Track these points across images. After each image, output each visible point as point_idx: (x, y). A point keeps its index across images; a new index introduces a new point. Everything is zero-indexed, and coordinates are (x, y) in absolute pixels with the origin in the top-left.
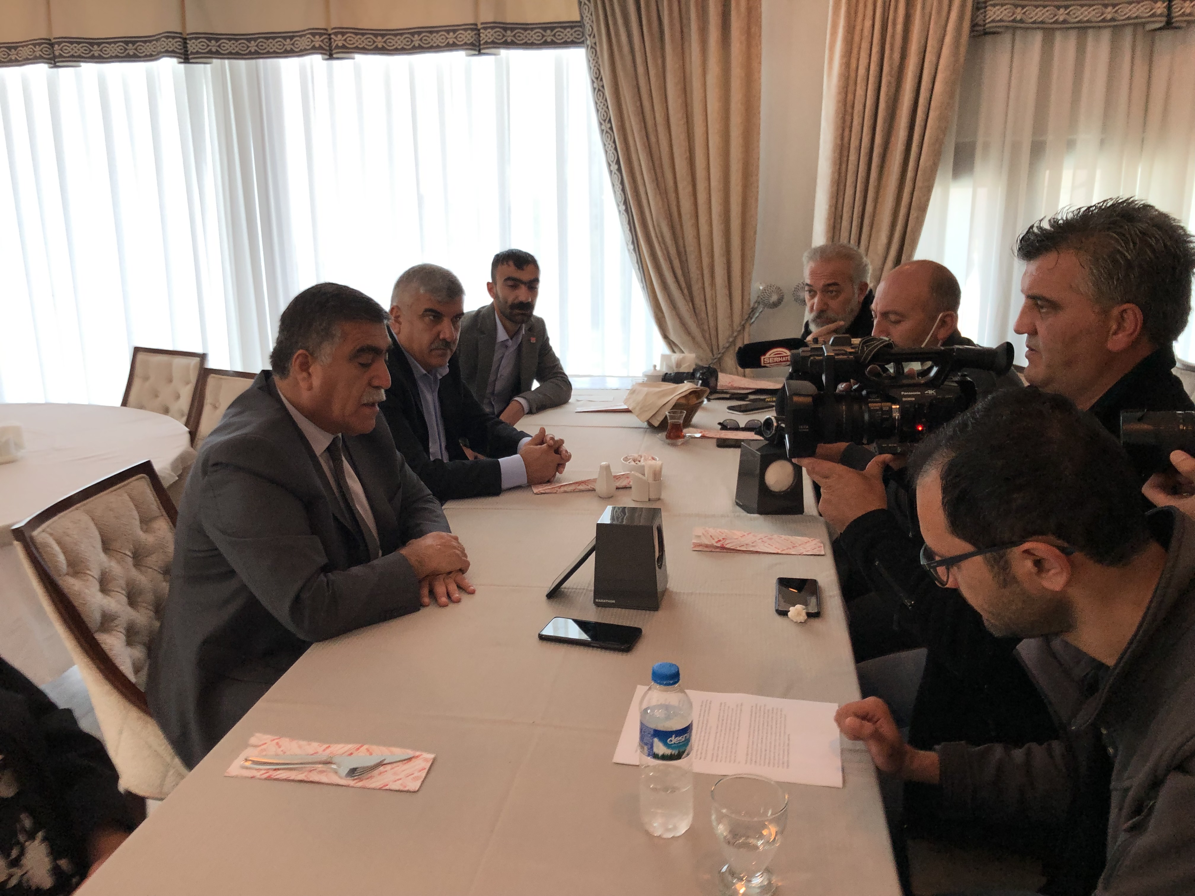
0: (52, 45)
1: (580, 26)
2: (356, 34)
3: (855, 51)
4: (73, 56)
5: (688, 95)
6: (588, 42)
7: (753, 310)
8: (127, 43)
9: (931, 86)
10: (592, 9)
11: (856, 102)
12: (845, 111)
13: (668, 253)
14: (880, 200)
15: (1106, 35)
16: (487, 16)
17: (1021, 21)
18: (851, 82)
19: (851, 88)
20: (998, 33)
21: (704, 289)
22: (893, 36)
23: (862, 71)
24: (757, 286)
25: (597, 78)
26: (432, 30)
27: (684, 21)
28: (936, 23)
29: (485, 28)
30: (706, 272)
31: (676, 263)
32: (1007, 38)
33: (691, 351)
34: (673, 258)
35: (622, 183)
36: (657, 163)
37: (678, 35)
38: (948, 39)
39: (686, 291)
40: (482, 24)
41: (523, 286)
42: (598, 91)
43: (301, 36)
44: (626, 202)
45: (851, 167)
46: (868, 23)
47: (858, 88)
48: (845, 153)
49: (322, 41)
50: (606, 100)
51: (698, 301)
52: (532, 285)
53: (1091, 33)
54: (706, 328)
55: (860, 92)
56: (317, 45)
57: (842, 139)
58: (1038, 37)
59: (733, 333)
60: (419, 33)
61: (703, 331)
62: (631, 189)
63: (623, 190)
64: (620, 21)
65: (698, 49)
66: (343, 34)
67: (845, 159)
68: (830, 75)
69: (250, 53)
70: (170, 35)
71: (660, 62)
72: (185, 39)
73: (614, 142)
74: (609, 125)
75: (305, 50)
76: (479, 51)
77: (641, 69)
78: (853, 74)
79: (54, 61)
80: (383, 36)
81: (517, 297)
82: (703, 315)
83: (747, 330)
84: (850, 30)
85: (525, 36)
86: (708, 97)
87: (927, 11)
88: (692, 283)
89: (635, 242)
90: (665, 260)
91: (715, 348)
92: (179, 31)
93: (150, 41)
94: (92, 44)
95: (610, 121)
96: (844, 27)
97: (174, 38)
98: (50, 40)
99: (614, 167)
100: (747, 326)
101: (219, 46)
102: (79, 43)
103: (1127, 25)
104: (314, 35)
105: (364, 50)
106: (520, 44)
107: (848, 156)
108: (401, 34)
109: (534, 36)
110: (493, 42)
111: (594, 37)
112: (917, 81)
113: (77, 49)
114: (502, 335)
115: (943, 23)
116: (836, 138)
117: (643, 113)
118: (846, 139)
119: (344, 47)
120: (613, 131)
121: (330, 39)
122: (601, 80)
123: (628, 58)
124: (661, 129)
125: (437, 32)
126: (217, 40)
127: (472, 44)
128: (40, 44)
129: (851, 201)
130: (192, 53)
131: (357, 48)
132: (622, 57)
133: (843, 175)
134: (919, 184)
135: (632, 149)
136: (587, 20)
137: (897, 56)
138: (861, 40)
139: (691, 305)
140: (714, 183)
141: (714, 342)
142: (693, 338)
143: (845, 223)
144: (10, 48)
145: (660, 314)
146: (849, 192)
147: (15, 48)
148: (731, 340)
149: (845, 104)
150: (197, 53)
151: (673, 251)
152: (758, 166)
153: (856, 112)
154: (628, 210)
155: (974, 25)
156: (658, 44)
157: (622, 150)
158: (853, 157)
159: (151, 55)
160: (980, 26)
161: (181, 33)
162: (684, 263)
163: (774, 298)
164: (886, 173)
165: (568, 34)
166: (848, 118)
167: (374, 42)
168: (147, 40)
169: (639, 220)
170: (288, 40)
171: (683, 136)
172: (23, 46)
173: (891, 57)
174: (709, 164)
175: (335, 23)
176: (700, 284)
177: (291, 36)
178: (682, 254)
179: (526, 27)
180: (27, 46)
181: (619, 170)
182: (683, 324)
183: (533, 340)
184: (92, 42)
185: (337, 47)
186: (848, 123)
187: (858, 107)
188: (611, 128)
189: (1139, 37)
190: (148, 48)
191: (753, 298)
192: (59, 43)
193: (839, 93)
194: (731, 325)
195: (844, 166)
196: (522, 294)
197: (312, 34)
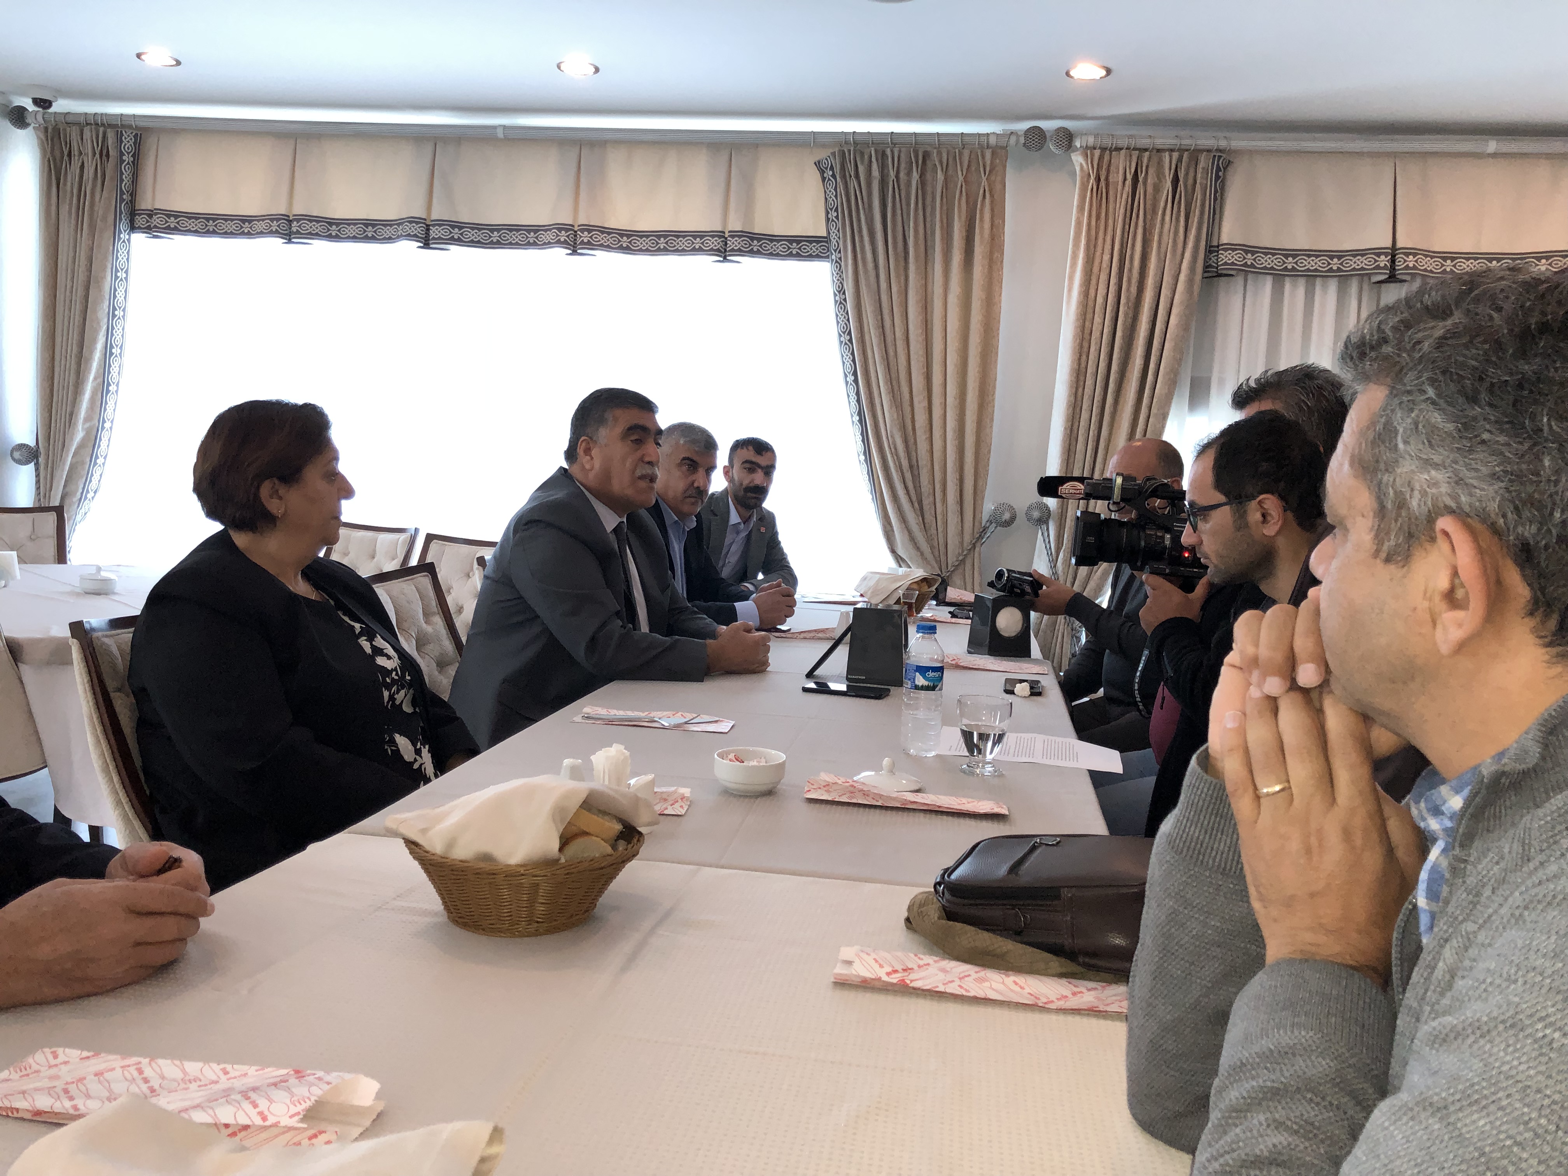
0: (290, 221)
1: (826, 242)
2: (603, 232)
3: (1094, 282)
4: (310, 233)
5: (929, 313)
6: (834, 257)
7: (985, 529)
8: (367, 225)
9: (1166, 319)
10: (840, 225)
11: (1094, 328)
12: (1083, 339)
13: (900, 463)
14: (1115, 425)
15: (1333, 286)
16: (735, 224)
17: (1252, 266)
18: (1090, 310)
19: (1089, 316)
20: (1232, 275)
21: (935, 504)
22: (1130, 270)
23: (1100, 300)
24: (988, 507)
25: (839, 292)
26: (679, 234)
27: (929, 243)
28: (1171, 262)
29: (733, 237)
30: (938, 486)
31: (908, 476)
32: (1240, 280)
33: (918, 567)
34: (905, 471)
35: (858, 394)
36: (894, 376)
37: (922, 255)
38: (1182, 277)
39: (916, 505)
40: (730, 232)
41: (760, 470)
42: (841, 304)
43: (546, 231)
44: (860, 414)
45: (1088, 391)
46: (1106, 257)
47: (1096, 316)
48: (1082, 378)
49: (568, 236)
50: (847, 313)
51: (929, 517)
52: (769, 470)
53: (1318, 281)
54: (936, 544)
55: (1098, 319)
56: (562, 240)
57: (1079, 364)
58: (1268, 282)
59: (963, 552)
60: (665, 237)
61: (932, 547)
62: (867, 399)
63: (859, 401)
64: (866, 239)
65: (941, 272)
66: (589, 231)
67: (1082, 383)
68: (1069, 302)
69: (492, 243)
70: (413, 220)
71: (903, 278)
72: (428, 226)
73: (853, 354)
74: (848, 337)
75: (549, 243)
76: (725, 258)
77: (884, 285)
78: (1091, 303)
79: (289, 236)
80: (628, 236)
81: (752, 481)
82: (934, 531)
83: (977, 549)
84: (1089, 261)
85: (770, 246)
86: (948, 315)
87: (1163, 250)
88: (923, 498)
89: (867, 452)
90: (897, 471)
91: (944, 567)
92: (424, 217)
93: (391, 225)
94: (331, 224)
95: (850, 333)
96: (1083, 259)
97: (417, 223)
98: (288, 216)
99: (851, 378)
100: (978, 545)
101: (461, 234)
102: (318, 222)
103: (1352, 275)
104: (560, 230)
105: (608, 248)
106: (765, 254)
107: (1085, 382)
108: (647, 237)
109: (779, 247)
110: (740, 250)
111: (840, 252)
112: (1153, 313)
113: (316, 228)
114: (734, 518)
115: (1178, 262)
116: (1072, 362)
117: (883, 327)
118: (1083, 365)
119: (589, 243)
120: (852, 344)
121: (575, 236)
122: (844, 293)
123: (872, 273)
124: (900, 344)
125: (684, 237)
126: (460, 228)
127: (718, 250)
128: (278, 220)
129: (1087, 426)
130: (434, 238)
131: (602, 245)
132: (866, 271)
133: (1079, 398)
134: (1154, 410)
135: (871, 361)
136: (833, 237)
137: (1134, 289)
138: (1100, 271)
139: (921, 518)
140: (950, 400)
141: (943, 558)
142: (922, 554)
143: (1080, 446)
144: (244, 221)
145: (889, 528)
146: (1085, 415)
147: (250, 222)
148: (961, 558)
149: (1083, 332)
150: (440, 238)
151: (905, 463)
152: (994, 387)
153: (1093, 338)
154: (862, 421)
155: (1207, 267)
156: (902, 263)
157: (860, 361)
158: (1089, 382)
159: (390, 238)
160: (1213, 267)
161: (425, 219)
162: (916, 478)
163: (1007, 516)
164: (1121, 400)
165: (814, 248)
166: (1086, 345)
167: (620, 241)
168: (387, 223)
169: (872, 430)
170: (532, 234)
171: (922, 352)
172: (258, 221)
173: (1128, 290)
174: (945, 379)
175: (582, 220)
176: (931, 499)
177: (535, 229)
178: (914, 468)
179: (773, 238)
180: (263, 220)
181: (856, 381)
182: (912, 539)
183: (763, 530)
184: (331, 222)
185: (582, 243)
186: (1085, 350)
187: (1096, 334)
188: (850, 340)
189: (1366, 287)
190: (388, 232)
191: (985, 517)
192: (298, 220)
193: (1077, 320)
194: (962, 543)
195: (1080, 390)
196: (758, 478)
197: (558, 229)
